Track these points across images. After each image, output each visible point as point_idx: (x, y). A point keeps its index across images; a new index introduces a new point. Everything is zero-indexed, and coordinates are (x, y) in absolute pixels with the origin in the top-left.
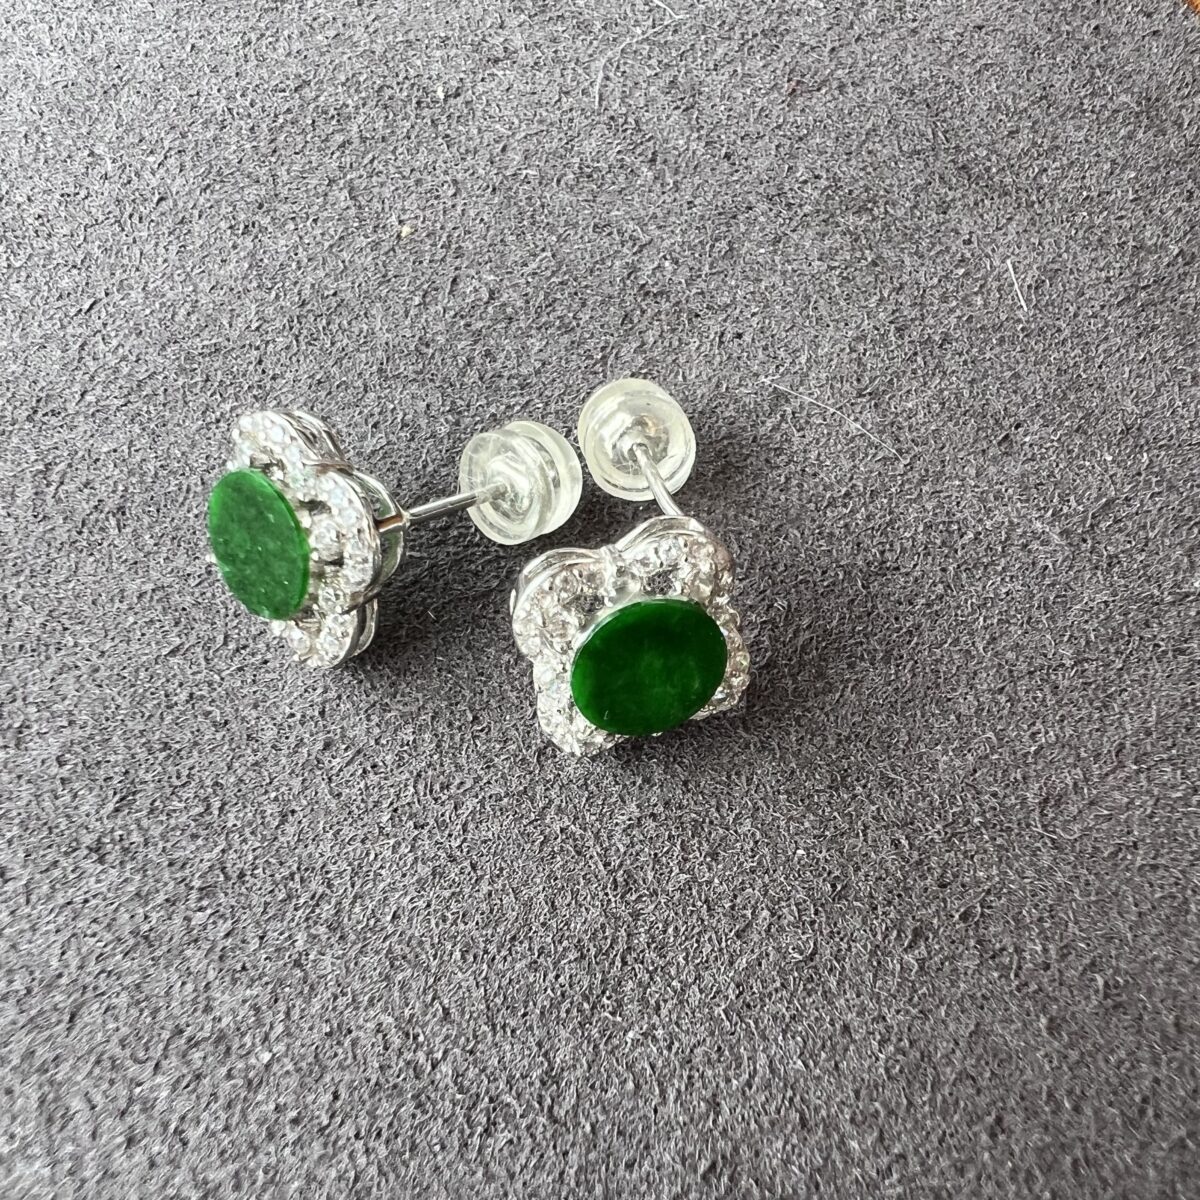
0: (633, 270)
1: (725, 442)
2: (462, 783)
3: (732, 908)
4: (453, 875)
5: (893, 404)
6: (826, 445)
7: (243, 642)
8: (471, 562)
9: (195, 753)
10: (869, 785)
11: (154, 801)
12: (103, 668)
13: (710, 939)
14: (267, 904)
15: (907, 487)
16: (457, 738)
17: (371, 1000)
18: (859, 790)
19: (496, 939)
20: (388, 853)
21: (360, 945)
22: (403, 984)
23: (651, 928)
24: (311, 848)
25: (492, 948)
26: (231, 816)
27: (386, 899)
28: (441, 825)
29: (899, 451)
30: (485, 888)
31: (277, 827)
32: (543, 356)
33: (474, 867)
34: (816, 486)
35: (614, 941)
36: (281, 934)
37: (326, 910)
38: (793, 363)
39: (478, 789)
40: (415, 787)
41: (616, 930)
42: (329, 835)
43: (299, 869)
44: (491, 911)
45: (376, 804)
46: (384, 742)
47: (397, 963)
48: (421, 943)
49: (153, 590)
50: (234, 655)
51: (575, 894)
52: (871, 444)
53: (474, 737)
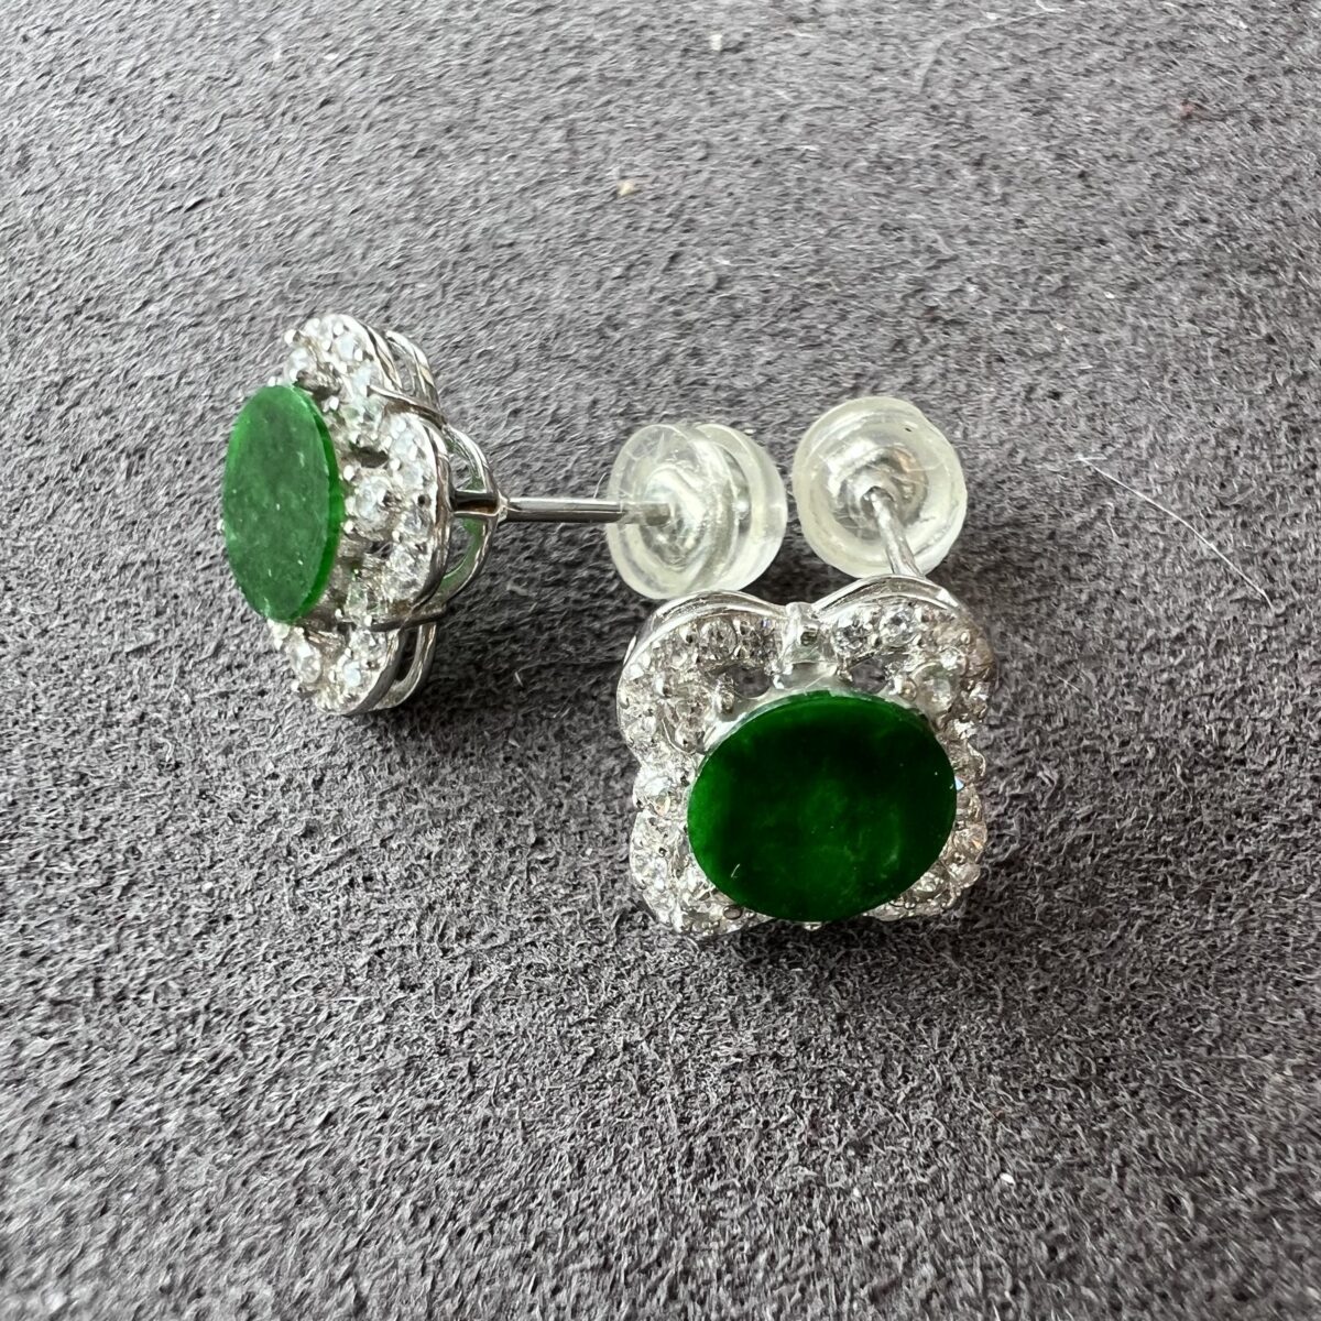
0: (921, 287)
1: (1008, 530)
2: (492, 935)
3: (874, 1246)
4: (436, 1077)
5: (1269, 526)
6: (1159, 563)
7: (240, 658)
8: (596, 618)
9: (119, 799)
10: (1142, 1094)
11: (36, 854)
12: (37, 651)
13: (824, 1292)
14: (142, 1051)
15: (1275, 645)
16: (504, 866)
17: (249, 1251)
18: (1124, 1096)
19: (475, 1200)
20: (347, 1017)
21: (260, 1153)
22: (307, 1237)
23: (729, 1246)
24: (237, 979)
25: (465, 1215)
26: (137, 902)
27: (322, 1089)
28: (442, 991)
29: (1271, 593)
30: (481, 1110)
31: (198, 936)
32: (771, 370)
33: (472, 1071)
34: (1134, 616)
35: (665, 1253)
36: (148, 1104)
37: (228, 1084)
38: (1128, 445)
39: (513, 950)
40: (419, 925)
41: (673, 1234)
42: (270, 967)
43: (207, 1007)
44: (480, 1151)
45: (355, 936)
46: (395, 846)
47: (308, 1199)
48: (355, 1176)
49: (144, 564)
50: (222, 673)
51: (621, 1157)
52: (1227, 576)
53: (530, 870)
